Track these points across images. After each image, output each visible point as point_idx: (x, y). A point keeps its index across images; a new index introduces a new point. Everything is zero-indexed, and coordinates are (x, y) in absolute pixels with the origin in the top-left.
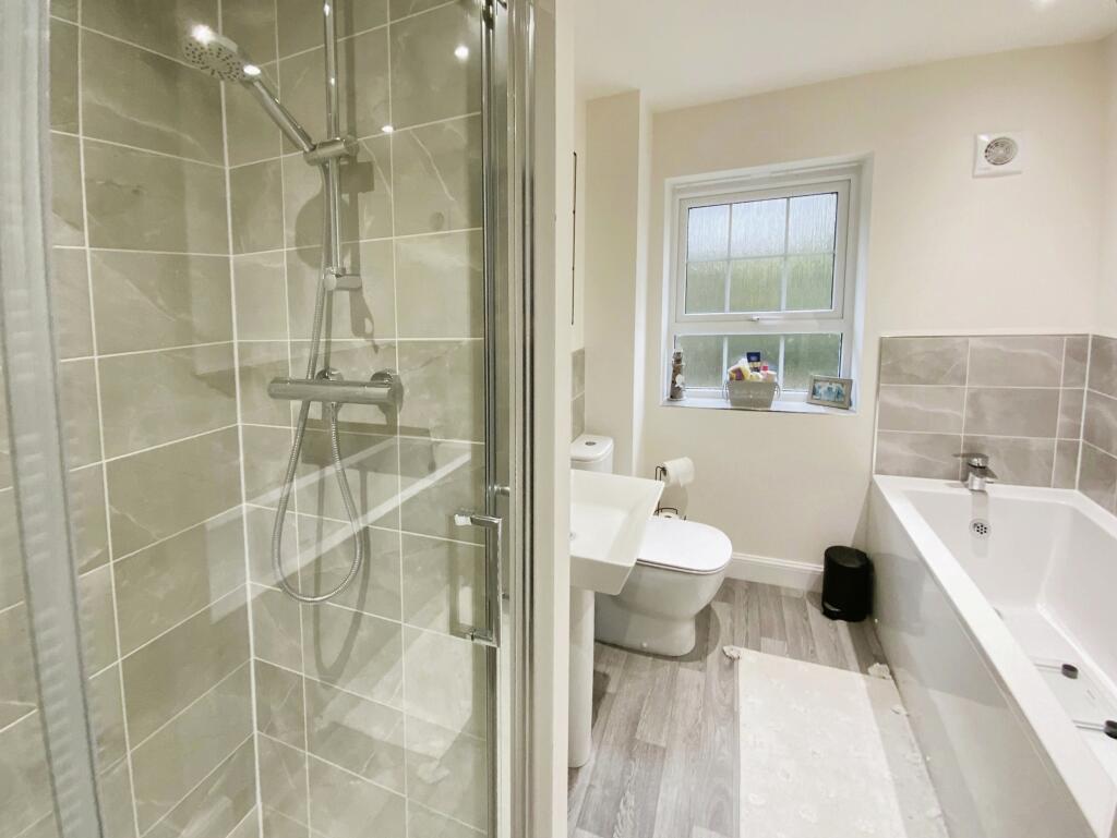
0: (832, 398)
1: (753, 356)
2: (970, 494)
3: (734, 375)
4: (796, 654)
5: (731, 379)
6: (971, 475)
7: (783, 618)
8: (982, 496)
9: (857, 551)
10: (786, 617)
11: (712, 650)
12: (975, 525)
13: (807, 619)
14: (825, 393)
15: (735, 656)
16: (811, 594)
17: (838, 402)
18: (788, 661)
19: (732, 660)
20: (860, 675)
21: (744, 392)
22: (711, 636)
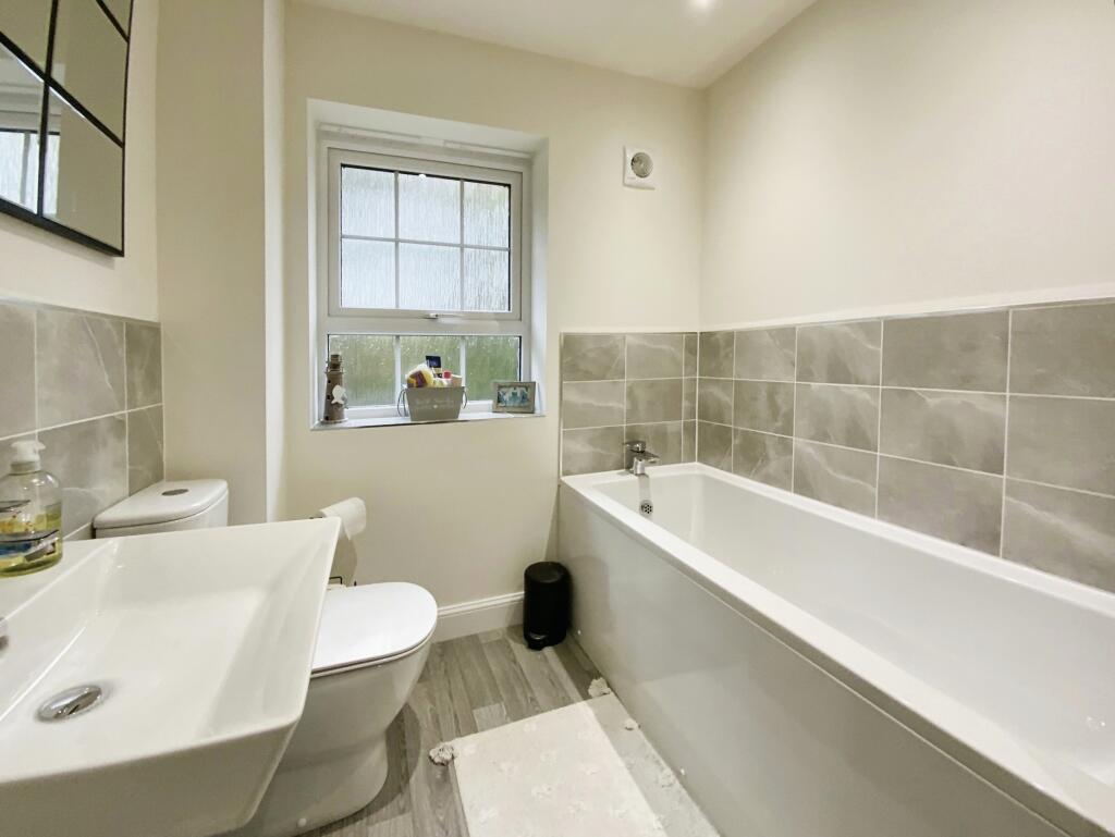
0: (517, 403)
1: (434, 361)
2: (636, 478)
3: (414, 381)
4: (517, 714)
5: (410, 385)
6: (635, 460)
7: (490, 671)
8: (643, 478)
9: (553, 563)
10: (493, 668)
11: (415, 765)
12: (642, 507)
13: (515, 662)
14: (510, 399)
15: (449, 757)
16: (511, 629)
17: (525, 407)
18: (512, 727)
19: (445, 765)
20: (584, 702)
21: (428, 401)
22: (409, 745)
